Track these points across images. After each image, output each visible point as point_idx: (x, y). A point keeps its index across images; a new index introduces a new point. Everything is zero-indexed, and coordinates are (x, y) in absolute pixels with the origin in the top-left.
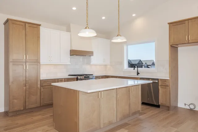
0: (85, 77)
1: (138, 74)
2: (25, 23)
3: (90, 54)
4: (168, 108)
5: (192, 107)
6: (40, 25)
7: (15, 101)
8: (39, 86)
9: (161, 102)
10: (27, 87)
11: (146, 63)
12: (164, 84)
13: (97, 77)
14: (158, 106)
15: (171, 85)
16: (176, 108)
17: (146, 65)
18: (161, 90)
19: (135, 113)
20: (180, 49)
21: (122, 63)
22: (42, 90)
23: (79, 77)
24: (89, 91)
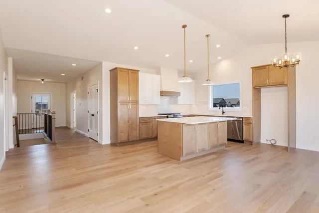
0: (174, 116)
1: (223, 113)
2: (128, 70)
3: (177, 94)
4: (251, 143)
5: (273, 142)
6: (139, 71)
7: (122, 134)
8: (138, 123)
9: (245, 137)
10: (130, 123)
11: (230, 102)
12: (247, 122)
13: (184, 116)
14: (242, 142)
15: (254, 122)
16: (259, 143)
17: (230, 104)
18: (245, 127)
19: (221, 145)
20: (263, 90)
21: (207, 103)
22: (141, 126)
23: (169, 116)
24: (192, 123)
